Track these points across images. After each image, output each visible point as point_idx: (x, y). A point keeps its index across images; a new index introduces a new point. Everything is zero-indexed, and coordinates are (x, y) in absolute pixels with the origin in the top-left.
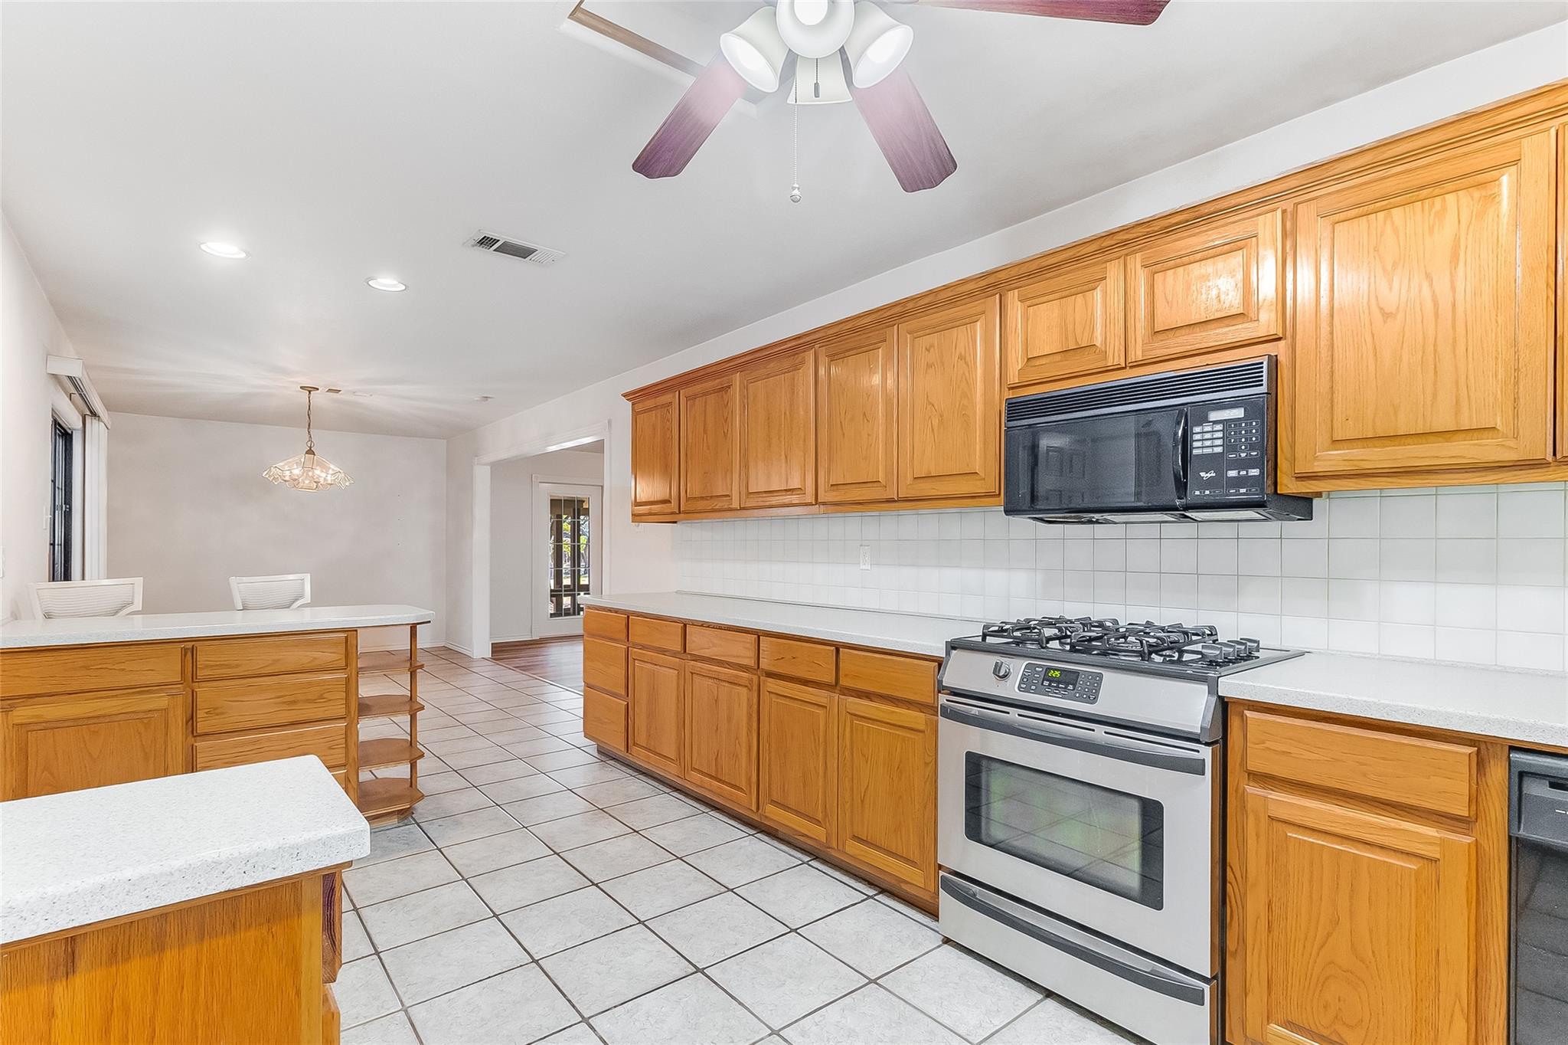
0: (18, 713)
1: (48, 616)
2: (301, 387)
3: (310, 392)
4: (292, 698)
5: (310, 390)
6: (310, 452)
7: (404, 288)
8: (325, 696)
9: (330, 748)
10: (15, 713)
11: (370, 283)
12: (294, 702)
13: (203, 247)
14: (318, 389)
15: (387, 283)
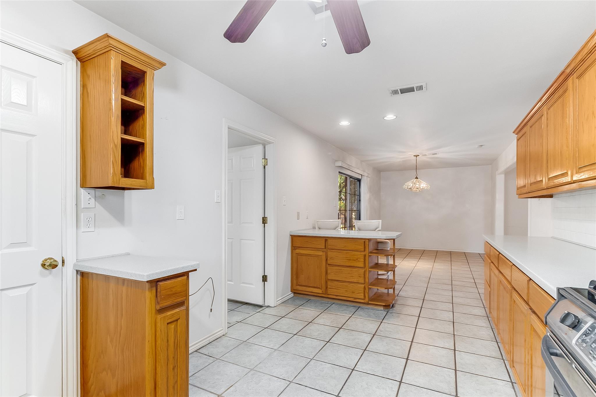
0: (297, 251)
1: (320, 229)
2: (414, 156)
3: (416, 157)
4: (349, 258)
5: (416, 156)
6: (417, 178)
7: (396, 117)
8: (358, 259)
9: (360, 277)
10: (296, 251)
11: (385, 118)
12: (350, 260)
13: (340, 124)
14: (419, 155)
15: (390, 117)
